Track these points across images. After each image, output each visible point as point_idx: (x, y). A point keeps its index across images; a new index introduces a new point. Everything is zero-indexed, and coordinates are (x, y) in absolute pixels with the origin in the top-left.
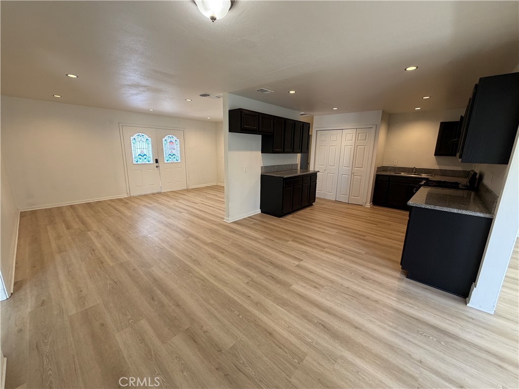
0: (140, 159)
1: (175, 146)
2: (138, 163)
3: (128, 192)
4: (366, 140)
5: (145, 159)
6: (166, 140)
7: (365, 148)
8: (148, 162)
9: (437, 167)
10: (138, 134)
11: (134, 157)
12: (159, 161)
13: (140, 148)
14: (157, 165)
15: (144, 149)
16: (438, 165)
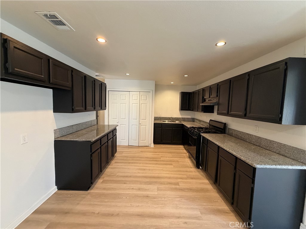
4: (146, 100)
7: (146, 105)
9: (180, 116)
16: (181, 115)
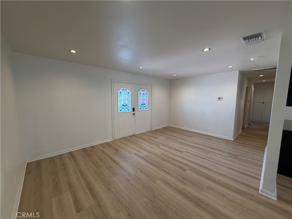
0: (123, 108)
1: (145, 98)
2: (122, 111)
3: (113, 136)
5: (126, 108)
6: (140, 93)
8: (128, 111)
10: (123, 88)
11: (119, 107)
12: (135, 110)
13: (123, 100)
14: (134, 112)
15: (126, 100)
